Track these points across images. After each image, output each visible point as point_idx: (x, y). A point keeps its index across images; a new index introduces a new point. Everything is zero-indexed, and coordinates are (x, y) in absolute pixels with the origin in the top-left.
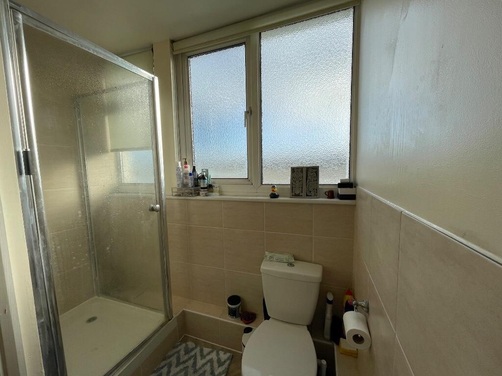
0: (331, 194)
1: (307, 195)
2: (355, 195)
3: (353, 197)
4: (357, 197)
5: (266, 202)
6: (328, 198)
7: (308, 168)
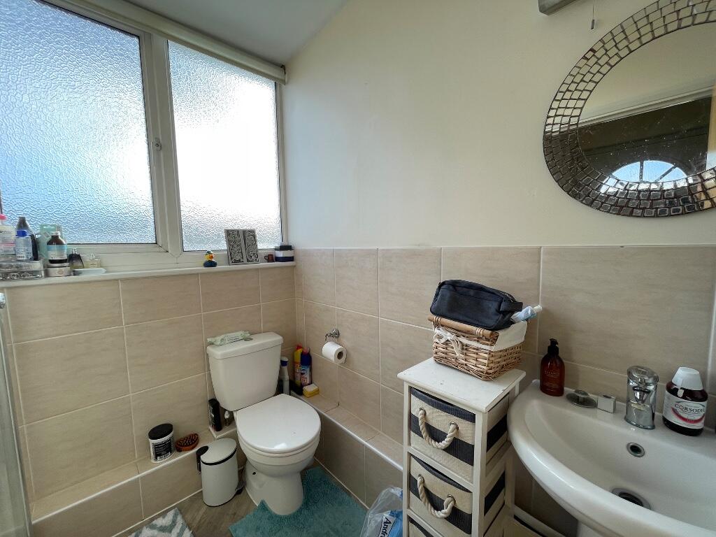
0: (271, 258)
1: (248, 261)
2: (293, 257)
3: (291, 259)
4: (295, 258)
5: (201, 274)
6: (268, 262)
7: (244, 232)
